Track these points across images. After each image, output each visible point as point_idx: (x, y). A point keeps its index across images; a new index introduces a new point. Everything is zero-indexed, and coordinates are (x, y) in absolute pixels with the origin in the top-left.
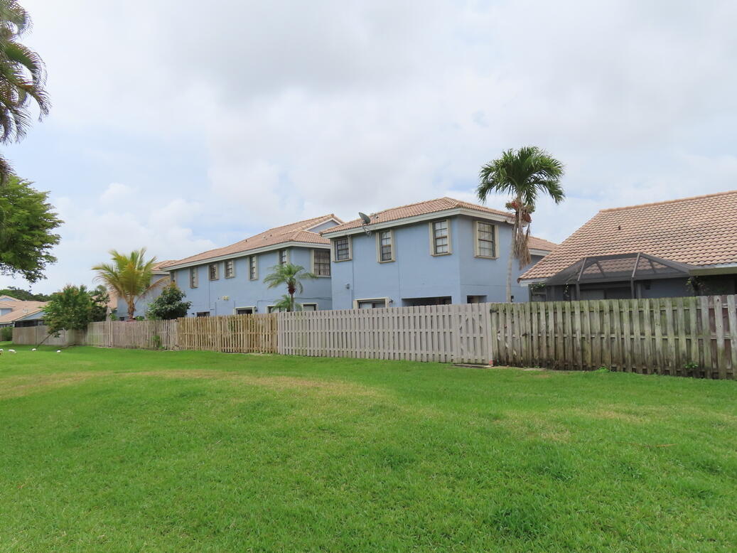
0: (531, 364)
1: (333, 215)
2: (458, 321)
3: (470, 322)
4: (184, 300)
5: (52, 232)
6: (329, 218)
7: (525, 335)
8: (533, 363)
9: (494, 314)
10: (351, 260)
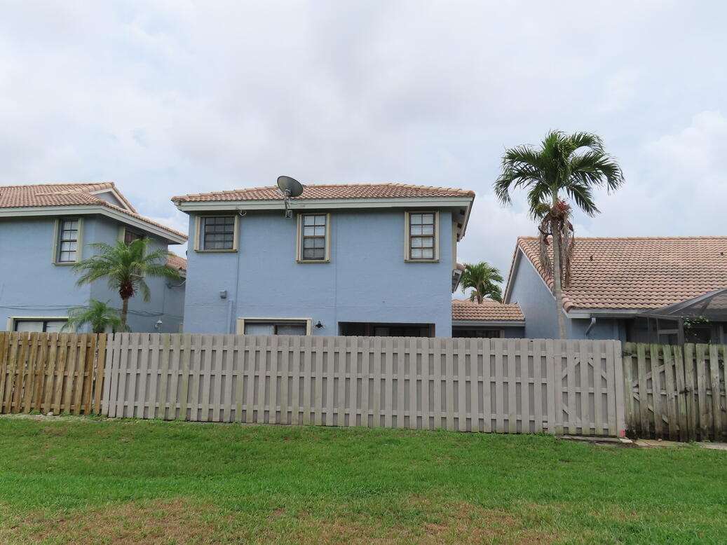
0: (696, 436)
1: (112, 184)
2: (559, 366)
3: (584, 370)
6: (107, 188)
7: (685, 392)
8: (699, 435)
9: (629, 360)
10: (236, 252)
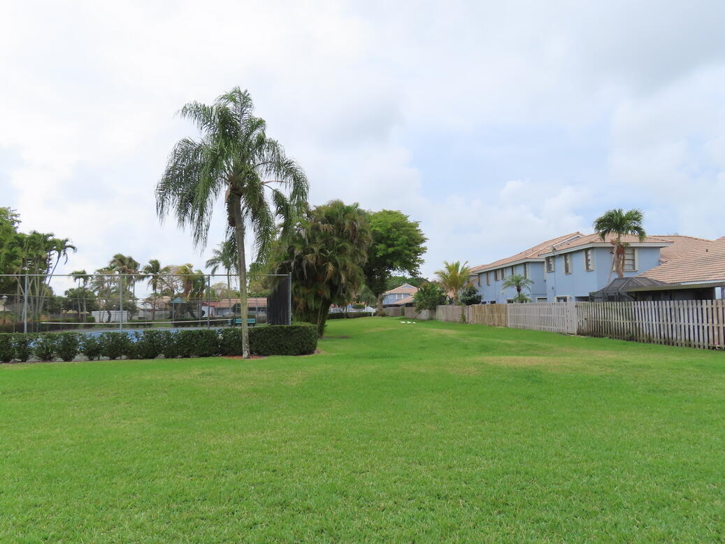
4: (478, 294)
5: (422, 245)
